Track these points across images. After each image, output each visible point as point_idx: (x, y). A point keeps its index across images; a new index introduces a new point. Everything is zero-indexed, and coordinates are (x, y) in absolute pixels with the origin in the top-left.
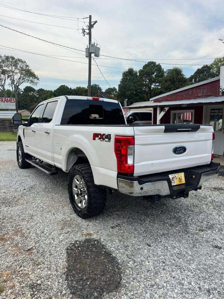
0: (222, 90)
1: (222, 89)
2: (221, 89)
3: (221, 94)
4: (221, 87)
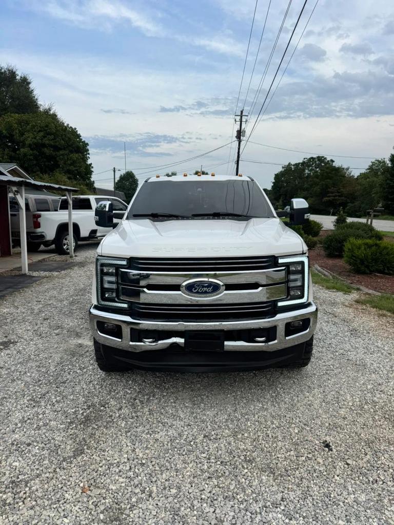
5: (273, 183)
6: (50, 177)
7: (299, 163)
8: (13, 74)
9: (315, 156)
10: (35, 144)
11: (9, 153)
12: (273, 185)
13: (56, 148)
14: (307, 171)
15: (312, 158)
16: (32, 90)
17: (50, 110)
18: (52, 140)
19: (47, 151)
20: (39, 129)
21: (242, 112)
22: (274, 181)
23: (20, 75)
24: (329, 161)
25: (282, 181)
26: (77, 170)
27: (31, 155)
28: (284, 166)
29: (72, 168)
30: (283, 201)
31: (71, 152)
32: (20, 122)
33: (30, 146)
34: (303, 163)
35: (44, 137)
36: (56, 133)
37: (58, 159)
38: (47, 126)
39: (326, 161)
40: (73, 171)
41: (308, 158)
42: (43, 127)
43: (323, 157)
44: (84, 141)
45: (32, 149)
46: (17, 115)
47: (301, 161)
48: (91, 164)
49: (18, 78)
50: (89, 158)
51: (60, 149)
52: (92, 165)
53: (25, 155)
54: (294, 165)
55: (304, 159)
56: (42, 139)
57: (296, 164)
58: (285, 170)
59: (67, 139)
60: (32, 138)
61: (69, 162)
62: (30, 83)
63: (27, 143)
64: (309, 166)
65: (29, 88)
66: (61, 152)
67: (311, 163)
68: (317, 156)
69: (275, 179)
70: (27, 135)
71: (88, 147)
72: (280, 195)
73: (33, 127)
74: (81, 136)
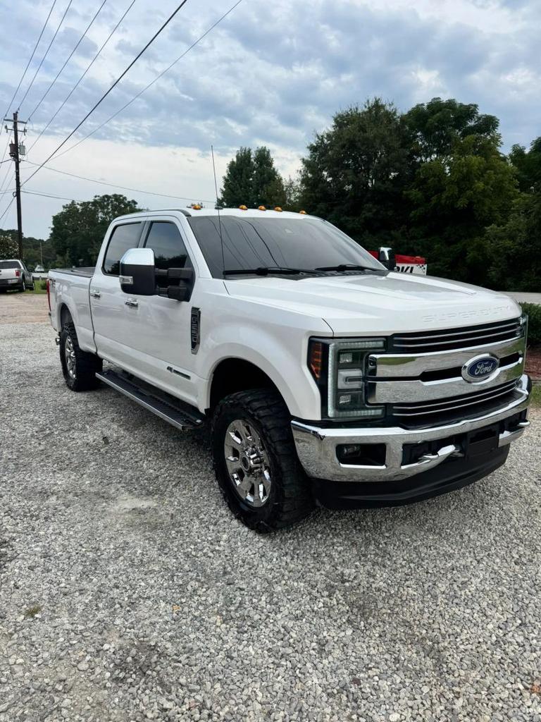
5: (52, 229)
7: (89, 203)
9: (110, 194)
12: (52, 232)
14: (100, 215)
15: (107, 196)
21: (15, 115)
22: (53, 226)
24: (129, 202)
25: (66, 227)
28: (65, 205)
30: (70, 256)
34: (95, 203)
39: (126, 202)
41: (101, 196)
43: (121, 196)
47: (91, 200)
54: (81, 205)
55: (96, 197)
57: (84, 203)
58: (68, 211)
64: (103, 208)
67: (105, 203)
68: (114, 194)
69: (54, 223)
72: (65, 248)
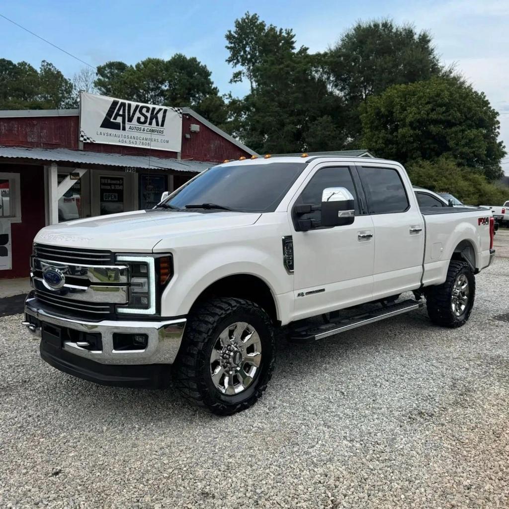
0: (85, 140)
1: (85, 137)
2: (82, 136)
3: (81, 146)
4: (82, 134)
6: (433, 164)
8: (410, 33)
10: (418, 121)
11: (385, 137)
13: (449, 124)
16: (432, 50)
17: (451, 72)
18: (443, 113)
19: (434, 129)
20: (427, 100)
23: (418, 34)
26: (473, 152)
27: (411, 136)
29: (466, 150)
31: (470, 127)
32: (405, 96)
33: (411, 124)
35: (433, 110)
36: (450, 103)
37: (448, 138)
38: (438, 95)
40: (468, 154)
42: (432, 98)
44: (494, 110)
45: (414, 129)
46: (403, 86)
48: (502, 142)
49: (416, 37)
50: (499, 133)
51: (454, 125)
52: (503, 145)
53: (404, 136)
56: (428, 114)
59: (466, 109)
60: (415, 114)
61: (463, 142)
62: (429, 41)
63: (408, 120)
65: (428, 47)
66: (454, 129)
70: (409, 110)
71: (498, 118)
73: (420, 98)
74: (489, 103)
